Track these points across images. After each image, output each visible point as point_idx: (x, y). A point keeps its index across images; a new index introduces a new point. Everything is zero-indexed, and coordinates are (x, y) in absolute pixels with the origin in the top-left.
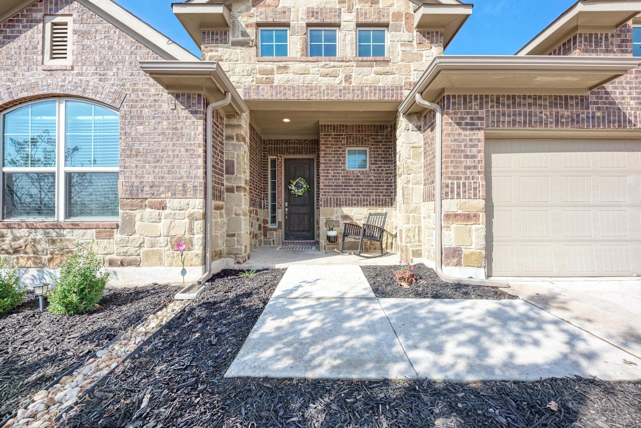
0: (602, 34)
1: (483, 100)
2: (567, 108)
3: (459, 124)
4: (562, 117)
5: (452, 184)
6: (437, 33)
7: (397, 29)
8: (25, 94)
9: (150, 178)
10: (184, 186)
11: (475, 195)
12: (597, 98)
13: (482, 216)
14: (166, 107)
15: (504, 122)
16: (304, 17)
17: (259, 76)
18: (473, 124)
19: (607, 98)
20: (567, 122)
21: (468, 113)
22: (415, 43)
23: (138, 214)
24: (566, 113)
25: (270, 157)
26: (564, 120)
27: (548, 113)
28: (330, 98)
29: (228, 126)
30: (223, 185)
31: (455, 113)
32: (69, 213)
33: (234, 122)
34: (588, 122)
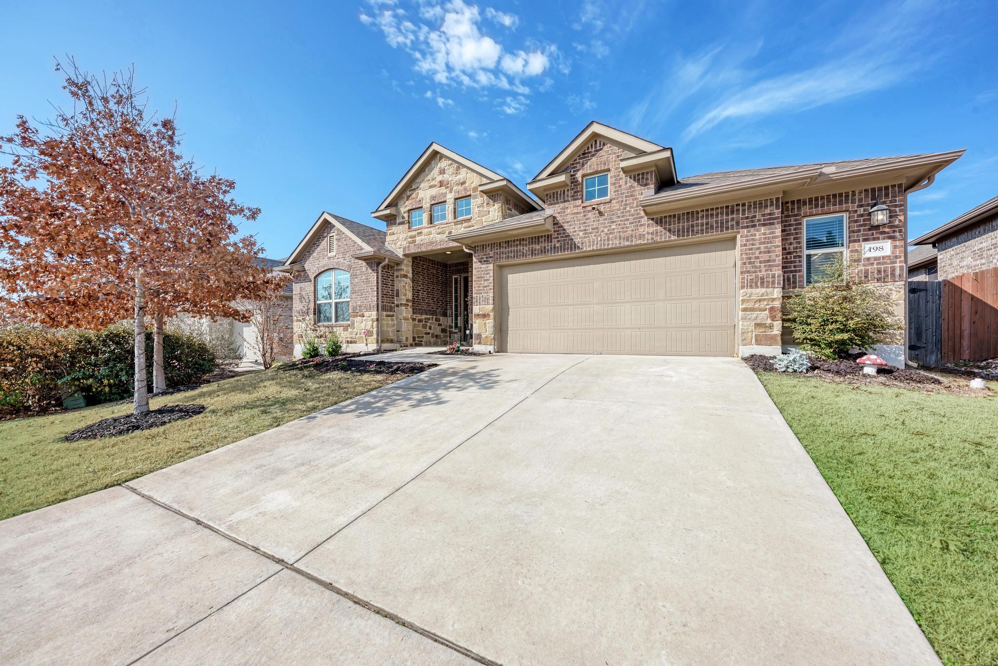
0: (561, 191)
1: (492, 245)
2: (538, 244)
3: (480, 262)
4: (535, 250)
5: (477, 297)
6: (498, 194)
7: (475, 197)
8: (323, 270)
9: (359, 303)
10: (370, 306)
11: (488, 303)
12: (558, 234)
13: (492, 314)
14: (364, 269)
15: (503, 258)
16: (429, 201)
17: (409, 240)
18: (487, 261)
19: (564, 233)
20: (539, 253)
21: (485, 255)
22: (485, 205)
23: (355, 319)
24: (537, 247)
25: (454, 277)
26: (536, 252)
27: (527, 249)
28: (442, 247)
29: (397, 270)
30: (394, 303)
31: (479, 256)
32: (336, 320)
33: (399, 267)
34: (551, 251)
